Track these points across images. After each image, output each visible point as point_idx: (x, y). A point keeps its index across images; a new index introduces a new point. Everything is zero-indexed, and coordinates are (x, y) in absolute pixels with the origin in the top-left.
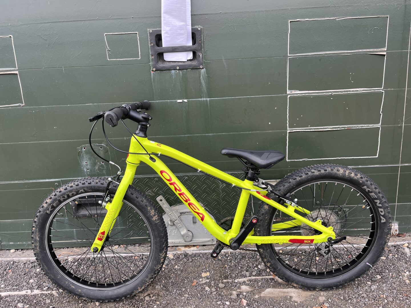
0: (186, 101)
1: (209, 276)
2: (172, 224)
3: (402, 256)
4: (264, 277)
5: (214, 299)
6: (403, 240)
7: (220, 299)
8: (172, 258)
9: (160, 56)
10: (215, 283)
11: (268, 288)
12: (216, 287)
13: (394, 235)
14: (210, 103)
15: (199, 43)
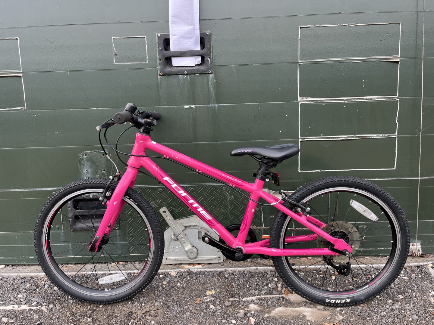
0: (193, 106)
1: (215, 293)
2: (176, 238)
3: (426, 276)
4: (274, 296)
5: (219, 317)
6: (427, 261)
7: (225, 318)
8: (174, 276)
9: (168, 60)
10: (221, 301)
11: (279, 307)
12: (222, 305)
13: (417, 255)
14: (217, 109)
15: (208, 48)
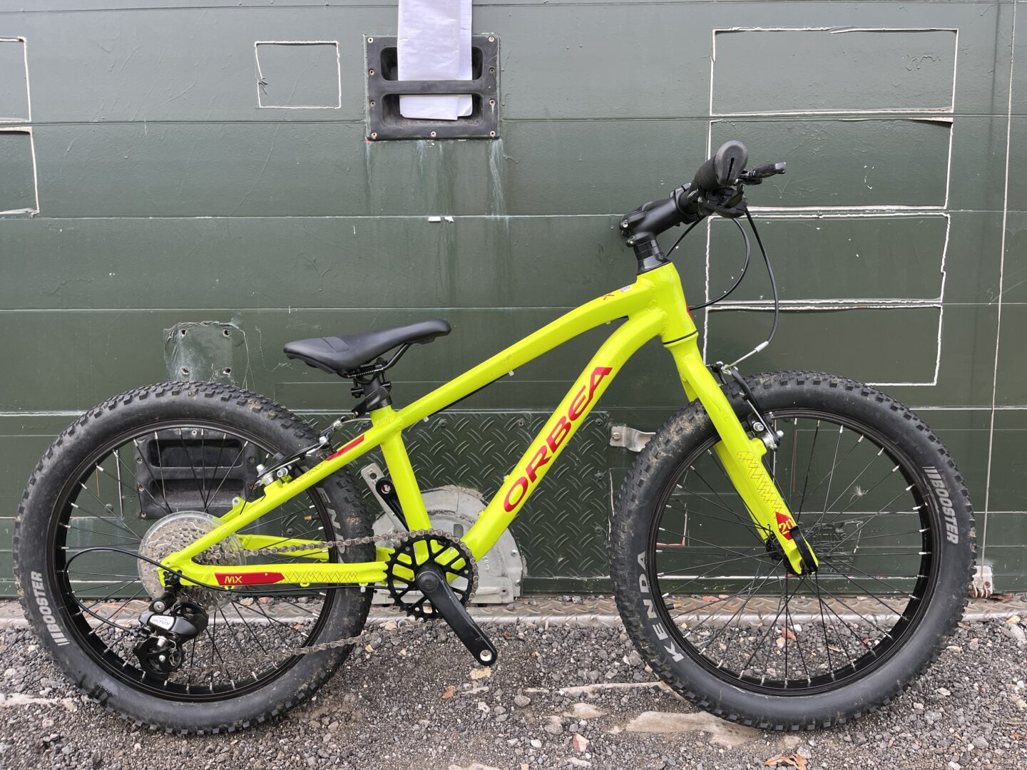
0: (450, 218)
1: (491, 676)
3: (1004, 643)
4: (636, 685)
5: (500, 732)
6: (1007, 608)
7: (516, 734)
8: (394, 631)
9: (391, 103)
10: (505, 694)
11: (648, 710)
12: (507, 704)
13: (982, 594)
14: (510, 227)
15: (490, 75)
